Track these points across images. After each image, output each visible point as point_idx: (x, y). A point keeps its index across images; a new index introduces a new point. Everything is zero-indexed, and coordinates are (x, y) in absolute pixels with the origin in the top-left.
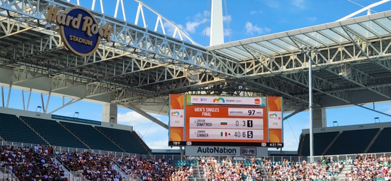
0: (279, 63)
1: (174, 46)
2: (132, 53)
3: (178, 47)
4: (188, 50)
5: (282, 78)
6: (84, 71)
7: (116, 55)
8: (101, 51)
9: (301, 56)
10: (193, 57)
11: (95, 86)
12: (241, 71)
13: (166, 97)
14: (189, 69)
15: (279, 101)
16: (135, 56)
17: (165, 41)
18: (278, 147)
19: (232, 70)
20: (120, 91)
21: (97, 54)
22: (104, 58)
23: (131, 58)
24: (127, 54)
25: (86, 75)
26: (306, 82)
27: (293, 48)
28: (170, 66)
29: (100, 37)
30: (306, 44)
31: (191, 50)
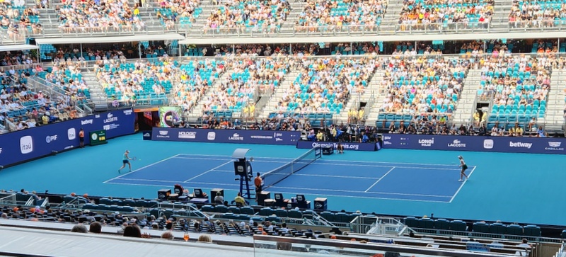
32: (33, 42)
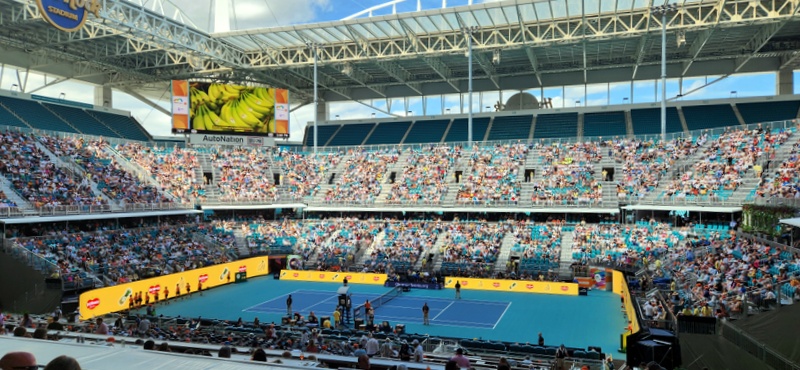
0: (286, 55)
1: (175, 30)
2: (127, 32)
3: (179, 31)
4: (191, 35)
5: (289, 71)
6: (70, 49)
7: (107, 33)
8: (89, 27)
9: (307, 51)
10: (197, 43)
11: (84, 65)
12: (248, 62)
13: (168, 83)
14: (193, 55)
15: (286, 94)
16: (130, 36)
17: (165, 24)
18: (284, 137)
19: (239, 60)
20: (114, 74)
21: (84, 30)
22: (92, 36)
23: (125, 39)
24: (120, 33)
25: (71, 53)
26: (312, 78)
27: (299, 43)
28: (172, 50)
29: (86, 12)
30: (312, 40)
31: (194, 34)
32: (199, 208)
